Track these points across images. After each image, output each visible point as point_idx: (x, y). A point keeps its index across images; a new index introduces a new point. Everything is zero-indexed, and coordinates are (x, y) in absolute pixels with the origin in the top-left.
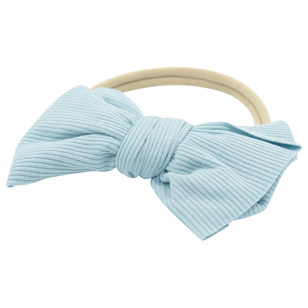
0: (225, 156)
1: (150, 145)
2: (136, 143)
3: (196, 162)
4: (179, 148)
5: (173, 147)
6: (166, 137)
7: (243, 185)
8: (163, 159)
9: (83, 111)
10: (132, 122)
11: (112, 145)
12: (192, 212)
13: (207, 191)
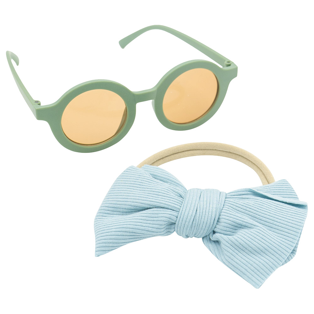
0: (258, 217)
1: (201, 214)
2: (190, 213)
3: (238, 224)
4: (222, 214)
5: (218, 213)
6: (211, 206)
7: (278, 240)
8: (212, 223)
9: (142, 189)
10: (182, 196)
11: (172, 216)
12: (244, 266)
13: (253, 249)
